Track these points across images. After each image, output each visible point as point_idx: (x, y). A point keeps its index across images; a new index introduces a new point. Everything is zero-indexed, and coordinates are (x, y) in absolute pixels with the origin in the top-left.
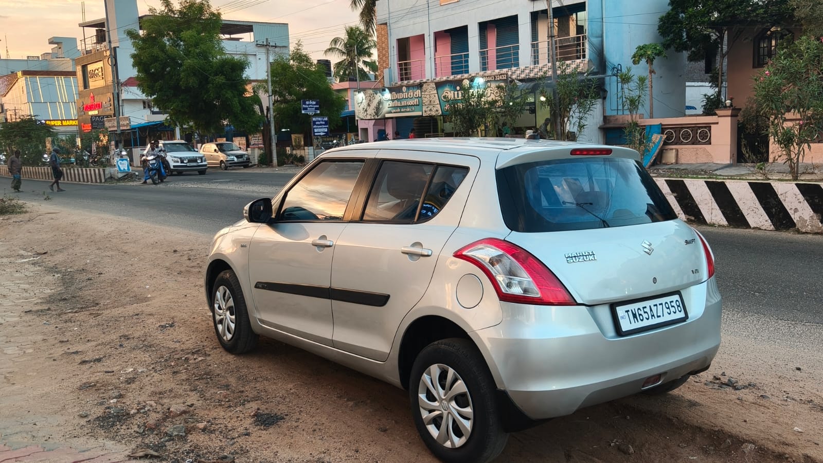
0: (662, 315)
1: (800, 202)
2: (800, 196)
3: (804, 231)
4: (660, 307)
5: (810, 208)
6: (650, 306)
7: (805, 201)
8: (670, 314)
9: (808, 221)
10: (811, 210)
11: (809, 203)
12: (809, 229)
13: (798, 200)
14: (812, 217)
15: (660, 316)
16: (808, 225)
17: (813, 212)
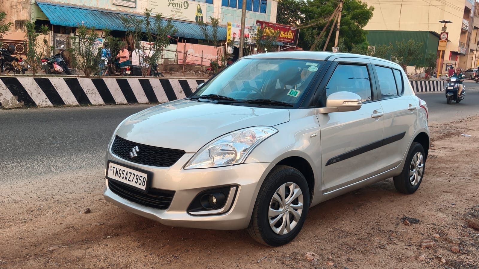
1: (4, 89)
2: (4, 86)
3: (7, 107)
5: (11, 93)
7: (7, 88)
9: (10, 101)
10: (11, 94)
11: (10, 90)
12: (11, 106)
13: (2, 88)
14: (12, 98)
16: (10, 103)
17: (13, 95)
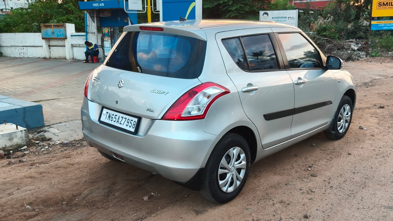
0: (122, 124)
4: (124, 120)
6: (119, 116)
8: (127, 126)
15: (121, 124)
